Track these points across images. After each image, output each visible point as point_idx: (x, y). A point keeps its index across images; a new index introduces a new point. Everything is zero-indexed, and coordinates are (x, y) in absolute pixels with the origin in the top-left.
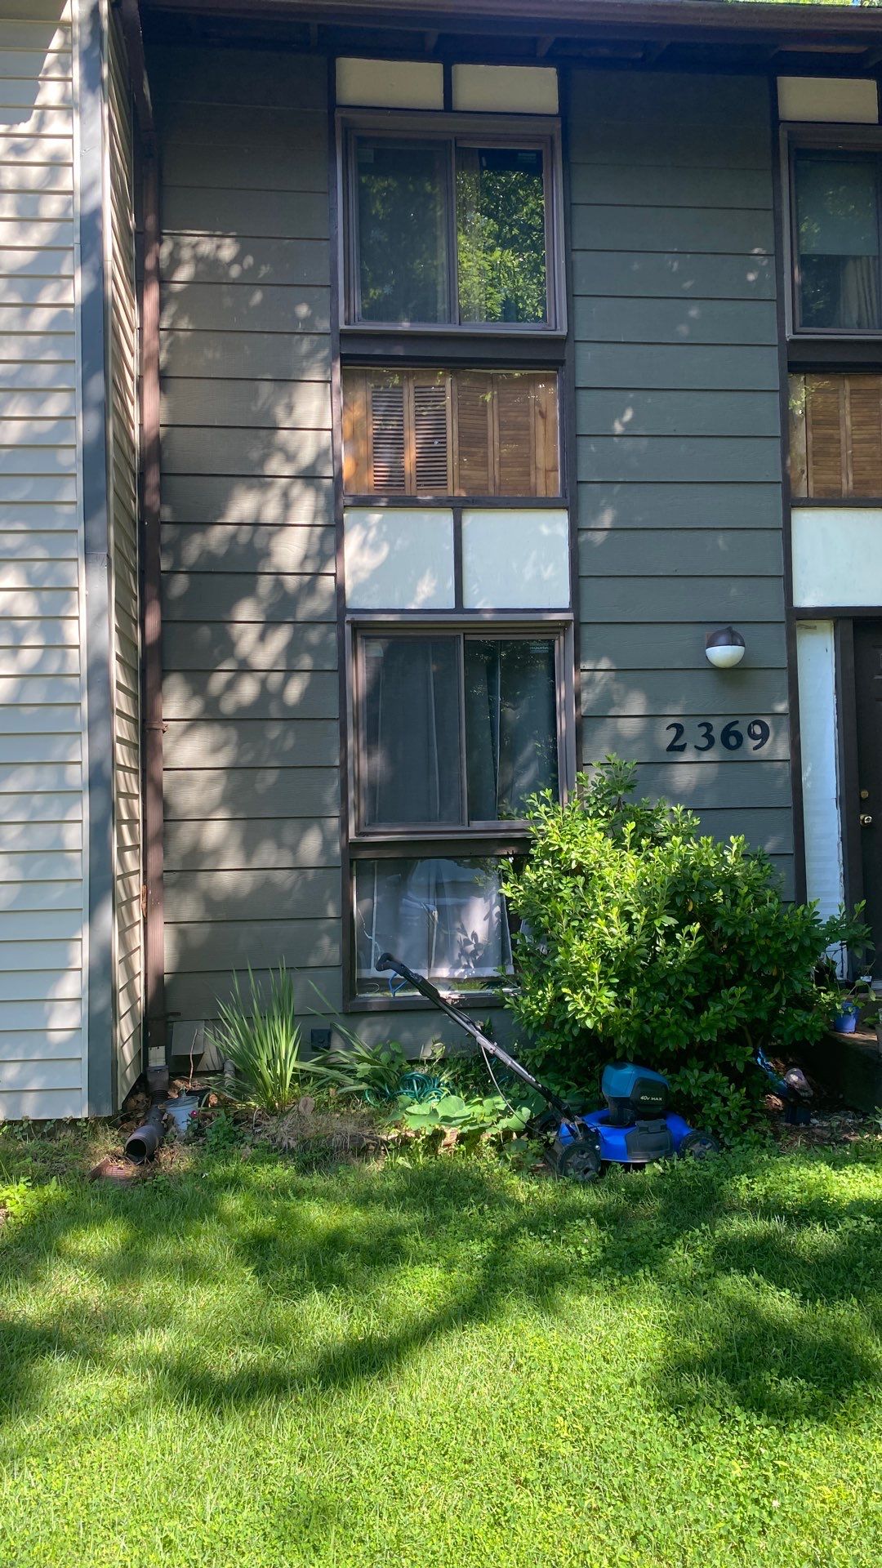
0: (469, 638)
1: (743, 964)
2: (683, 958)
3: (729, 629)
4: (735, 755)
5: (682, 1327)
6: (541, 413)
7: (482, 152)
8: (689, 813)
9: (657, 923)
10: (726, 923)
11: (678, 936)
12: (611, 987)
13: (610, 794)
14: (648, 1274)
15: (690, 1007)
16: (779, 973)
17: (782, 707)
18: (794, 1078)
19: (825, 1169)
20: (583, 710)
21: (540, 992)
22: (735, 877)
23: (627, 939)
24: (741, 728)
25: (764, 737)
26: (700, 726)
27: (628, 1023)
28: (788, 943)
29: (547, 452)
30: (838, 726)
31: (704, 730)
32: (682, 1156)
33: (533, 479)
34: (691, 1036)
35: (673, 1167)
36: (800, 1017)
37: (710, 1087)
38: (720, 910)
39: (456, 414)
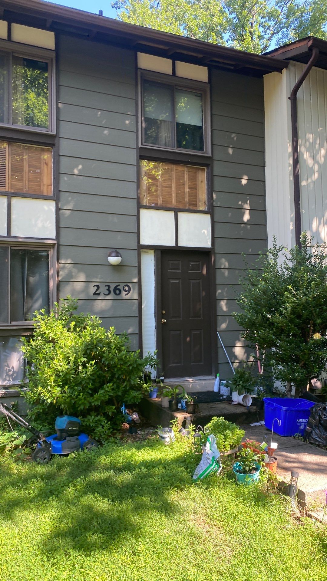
0: (13, 248)
1: (113, 376)
2: (88, 373)
3: (116, 250)
4: (118, 297)
5: (61, 519)
6: (46, 163)
7: (25, 59)
8: (98, 318)
9: (79, 360)
10: (106, 360)
11: (87, 365)
12: (59, 386)
13: (67, 311)
14: (54, 499)
15: (90, 392)
16: (126, 377)
17: (136, 280)
18: (134, 416)
19: (134, 450)
20: (60, 278)
21: (36, 389)
22: (111, 342)
23: (67, 367)
24: (121, 287)
25: (129, 291)
26: (106, 286)
27: (65, 400)
28: (129, 366)
29: (48, 179)
30: (155, 288)
31: (107, 288)
32: (83, 450)
33: (42, 188)
34: (90, 403)
35: (79, 454)
36: (134, 393)
37: (98, 422)
38: (104, 355)
39: (10, 159)
